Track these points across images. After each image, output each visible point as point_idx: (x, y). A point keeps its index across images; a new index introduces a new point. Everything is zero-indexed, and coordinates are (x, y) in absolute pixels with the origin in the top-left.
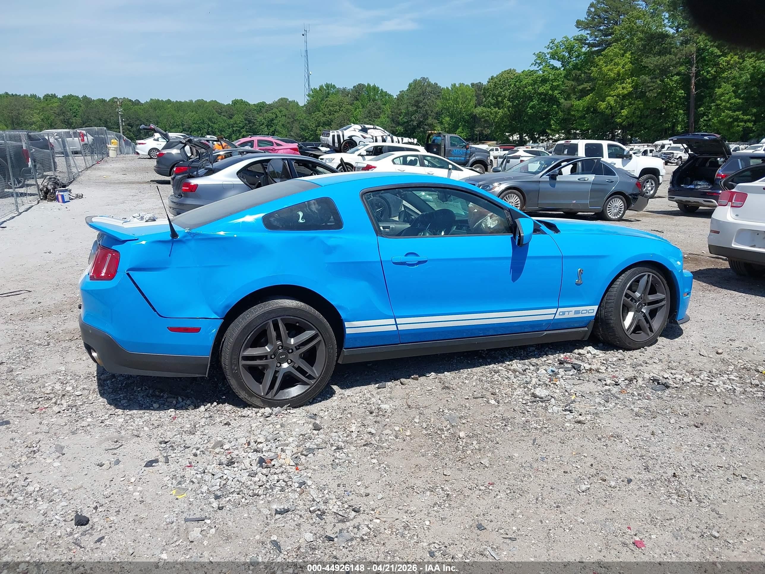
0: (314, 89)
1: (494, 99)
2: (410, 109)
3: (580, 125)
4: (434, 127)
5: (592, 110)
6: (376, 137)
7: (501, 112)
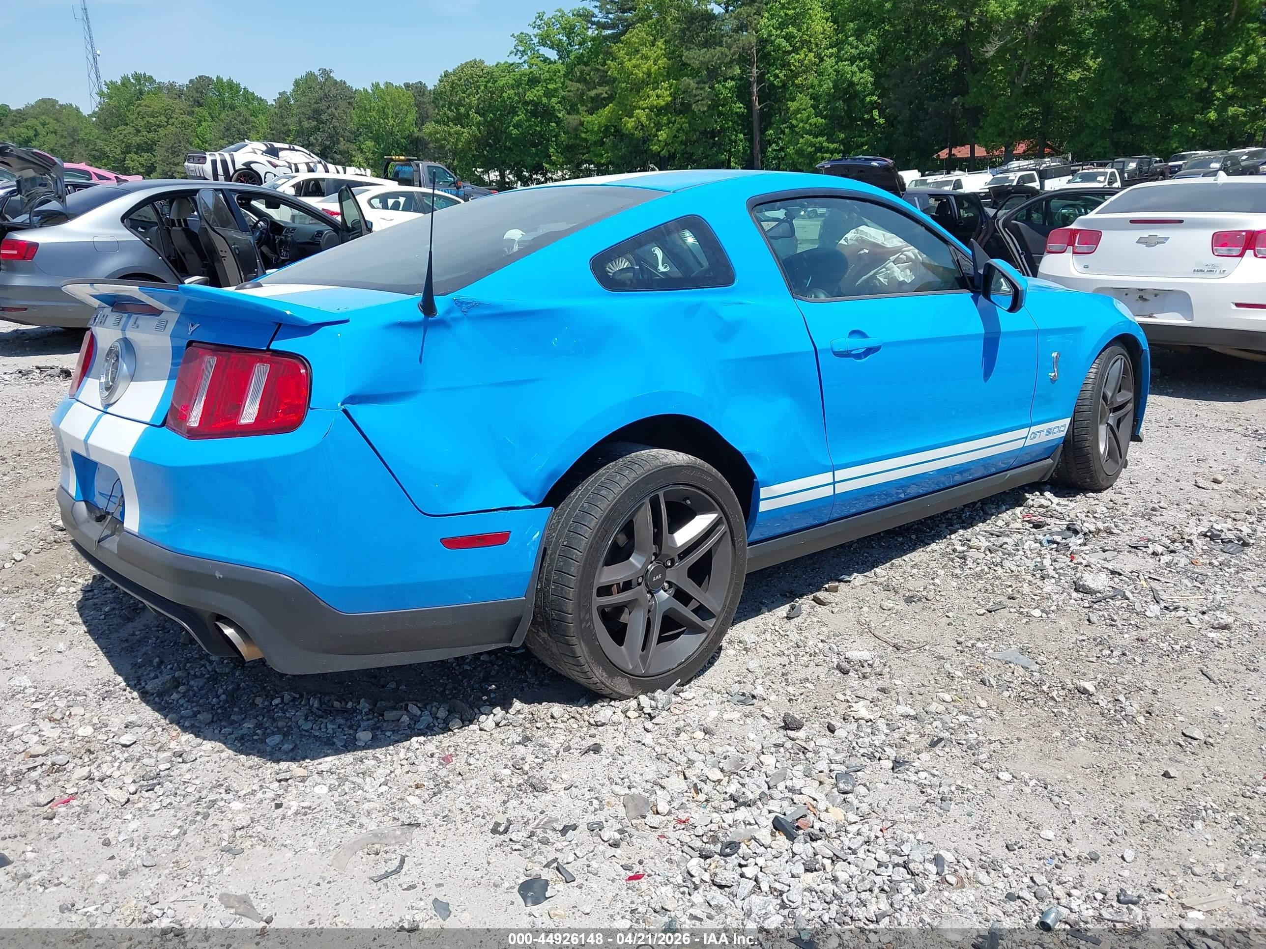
0: (111, 82)
1: (452, 111)
2: (306, 124)
3: (596, 156)
4: (352, 156)
5: (613, 130)
6: (296, 165)
7: (466, 133)
